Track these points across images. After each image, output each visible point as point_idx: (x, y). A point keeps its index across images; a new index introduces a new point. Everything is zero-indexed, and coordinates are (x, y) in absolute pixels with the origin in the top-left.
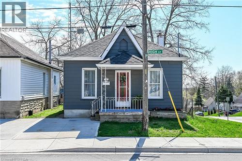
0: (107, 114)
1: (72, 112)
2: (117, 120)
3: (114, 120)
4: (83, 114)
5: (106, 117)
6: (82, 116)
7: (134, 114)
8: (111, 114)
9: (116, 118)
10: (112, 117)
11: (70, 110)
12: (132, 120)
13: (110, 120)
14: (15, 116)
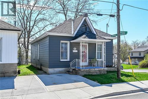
0: (86, 70)
1: (54, 70)
2: (91, 74)
3: (89, 73)
4: (62, 71)
5: (84, 72)
6: (60, 72)
7: (100, 69)
8: (88, 70)
9: (90, 72)
10: (88, 72)
11: (53, 69)
12: (98, 73)
13: (87, 74)
14: (13, 75)
